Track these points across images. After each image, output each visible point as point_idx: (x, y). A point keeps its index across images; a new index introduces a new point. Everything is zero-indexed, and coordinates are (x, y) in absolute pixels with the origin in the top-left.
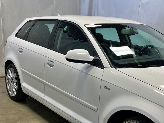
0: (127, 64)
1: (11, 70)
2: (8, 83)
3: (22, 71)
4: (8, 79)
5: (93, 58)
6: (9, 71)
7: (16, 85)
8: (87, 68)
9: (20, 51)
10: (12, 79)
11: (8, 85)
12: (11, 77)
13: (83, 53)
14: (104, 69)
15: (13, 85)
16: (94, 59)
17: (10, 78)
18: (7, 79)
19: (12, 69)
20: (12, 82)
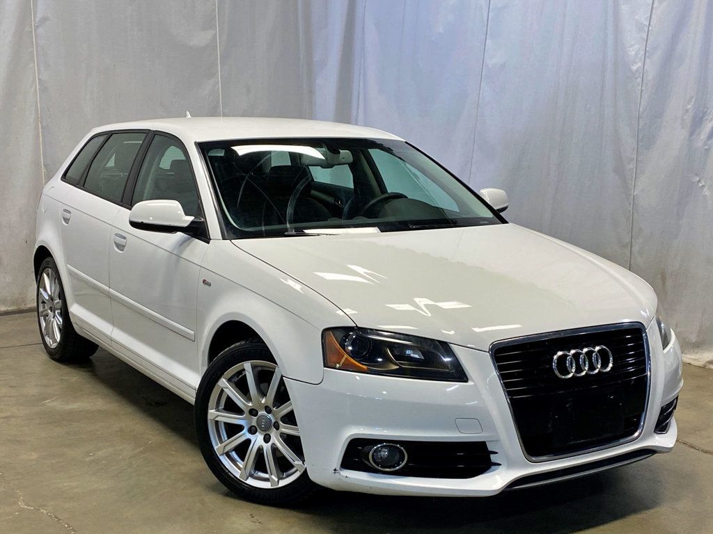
0: (262, 231)
1: (48, 275)
2: (42, 312)
3: (71, 274)
4: (43, 302)
5: (191, 218)
6: (44, 279)
7: (61, 314)
8: (182, 244)
9: (65, 219)
10: (52, 299)
11: (42, 319)
12: (50, 293)
13: (170, 210)
14: (208, 243)
15: (54, 317)
16: (193, 222)
17: (47, 298)
18: (40, 301)
19: (50, 270)
20: (51, 309)
